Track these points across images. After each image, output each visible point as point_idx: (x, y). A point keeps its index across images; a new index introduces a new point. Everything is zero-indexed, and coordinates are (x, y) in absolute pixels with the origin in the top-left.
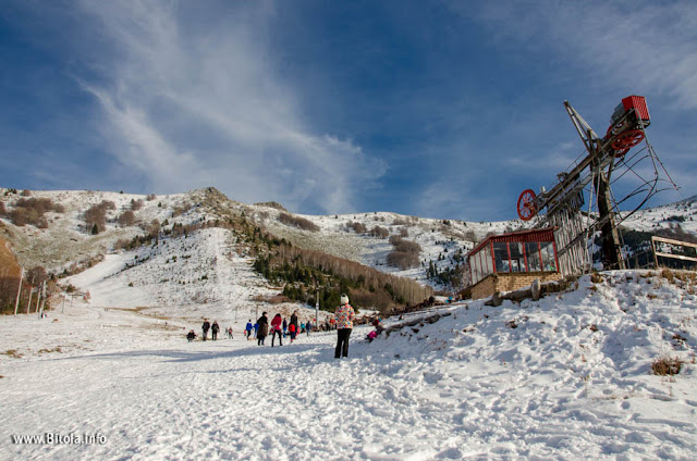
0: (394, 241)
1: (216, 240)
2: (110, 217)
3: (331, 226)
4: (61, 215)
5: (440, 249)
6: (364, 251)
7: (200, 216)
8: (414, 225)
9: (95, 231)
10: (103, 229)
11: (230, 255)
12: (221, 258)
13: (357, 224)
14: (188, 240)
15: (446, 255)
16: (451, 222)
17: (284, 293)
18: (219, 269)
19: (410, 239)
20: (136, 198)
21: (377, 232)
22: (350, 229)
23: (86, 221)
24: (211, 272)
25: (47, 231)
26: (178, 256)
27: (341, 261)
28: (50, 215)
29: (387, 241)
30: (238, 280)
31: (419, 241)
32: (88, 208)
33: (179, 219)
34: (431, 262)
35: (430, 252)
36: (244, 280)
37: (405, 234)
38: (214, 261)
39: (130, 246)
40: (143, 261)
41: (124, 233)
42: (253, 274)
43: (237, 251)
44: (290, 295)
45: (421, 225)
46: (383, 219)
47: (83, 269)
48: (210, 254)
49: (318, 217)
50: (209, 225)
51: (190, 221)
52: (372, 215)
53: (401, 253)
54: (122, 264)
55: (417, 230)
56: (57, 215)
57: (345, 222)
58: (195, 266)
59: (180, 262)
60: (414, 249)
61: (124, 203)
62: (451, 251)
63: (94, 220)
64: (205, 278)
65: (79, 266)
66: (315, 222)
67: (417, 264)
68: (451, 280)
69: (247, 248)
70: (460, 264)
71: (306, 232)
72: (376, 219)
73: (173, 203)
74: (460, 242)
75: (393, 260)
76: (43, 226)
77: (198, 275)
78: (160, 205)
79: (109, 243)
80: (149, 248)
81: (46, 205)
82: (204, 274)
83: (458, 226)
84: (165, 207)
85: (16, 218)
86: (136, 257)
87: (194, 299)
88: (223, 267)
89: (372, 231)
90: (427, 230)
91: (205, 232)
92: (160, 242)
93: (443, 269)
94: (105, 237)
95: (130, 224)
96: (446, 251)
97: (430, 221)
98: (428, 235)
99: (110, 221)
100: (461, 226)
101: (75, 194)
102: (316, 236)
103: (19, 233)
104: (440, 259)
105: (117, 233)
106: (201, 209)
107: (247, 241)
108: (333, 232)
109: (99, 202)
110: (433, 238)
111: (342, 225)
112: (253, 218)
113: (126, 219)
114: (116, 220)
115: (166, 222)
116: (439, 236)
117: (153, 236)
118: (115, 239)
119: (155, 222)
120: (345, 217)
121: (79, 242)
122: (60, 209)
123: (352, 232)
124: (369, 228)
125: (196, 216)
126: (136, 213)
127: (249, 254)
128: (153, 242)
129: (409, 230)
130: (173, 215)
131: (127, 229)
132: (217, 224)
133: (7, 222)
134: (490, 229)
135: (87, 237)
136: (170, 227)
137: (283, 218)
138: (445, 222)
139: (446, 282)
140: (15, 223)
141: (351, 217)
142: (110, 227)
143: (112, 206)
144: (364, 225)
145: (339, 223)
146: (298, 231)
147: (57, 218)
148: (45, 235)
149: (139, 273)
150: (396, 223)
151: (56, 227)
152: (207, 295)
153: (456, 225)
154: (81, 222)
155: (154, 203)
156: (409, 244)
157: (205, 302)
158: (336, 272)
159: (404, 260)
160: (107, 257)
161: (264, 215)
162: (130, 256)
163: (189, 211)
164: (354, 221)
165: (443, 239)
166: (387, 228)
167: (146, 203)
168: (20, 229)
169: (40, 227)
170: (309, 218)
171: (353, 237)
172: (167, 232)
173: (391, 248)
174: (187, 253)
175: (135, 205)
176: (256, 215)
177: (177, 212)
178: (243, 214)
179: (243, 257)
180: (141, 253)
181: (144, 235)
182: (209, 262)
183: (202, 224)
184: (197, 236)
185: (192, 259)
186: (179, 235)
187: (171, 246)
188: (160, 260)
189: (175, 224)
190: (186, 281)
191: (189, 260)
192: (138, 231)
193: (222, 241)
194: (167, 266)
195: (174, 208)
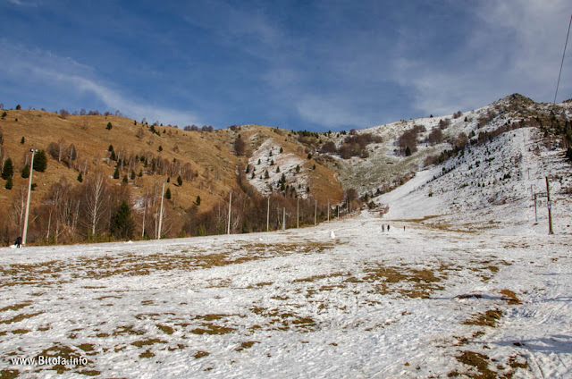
1: (521, 139)
2: (422, 139)
4: (380, 145)
7: (506, 121)
9: (408, 153)
10: (415, 150)
11: (537, 151)
12: (527, 155)
14: (493, 144)
18: (524, 166)
20: (444, 118)
23: (401, 146)
24: (515, 170)
25: (368, 159)
26: (481, 160)
28: (371, 146)
32: (402, 133)
33: (484, 129)
38: (519, 159)
39: (439, 160)
40: (449, 171)
41: (435, 149)
42: (566, 165)
43: (546, 145)
47: (396, 187)
48: (514, 153)
50: (515, 126)
51: (496, 128)
54: (431, 177)
56: (376, 145)
58: (497, 167)
59: (482, 166)
61: (434, 125)
63: (407, 144)
64: (507, 176)
65: (392, 185)
69: (557, 140)
73: (478, 116)
76: (365, 156)
77: (499, 175)
78: (466, 120)
79: (420, 161)
80: (456, 159)
81: (368, 138)
82: (506, 172)
84: (471, 120)
85: (344, 153)
86: (444, 169)
87: (491, 201)
88: (530, 163)
91: (509, 134)
92: (466, 152)
94: (418, 156)
95: (439, 142)
99: (421, 142)
101: (391, 126)
103: (346, 164)
105: (428, 151)
106: (506, 115)
107: (557, 134)
109: (412, 127)
112: (563, 115)
113: (436, 137)
114: (426, 140)
115: (473, 134)
117: (460, 147)
118: (424, 158)
119: (462, 135)
121: (395, 164)
122: (379, 140)
125: (502, 123)
126: (444, 131)
127: (561, 146)
128: (459, 154)
130: (479, 126)
131: (437, 146)
132: (522, 124)
133: (336, 157)
135: (402, 159)
136: (476, 137)
140: (343, 157)
142: (421, 148)
143: (422, 129)
147: (377, 147)
148: (367, 163)
149: (442, 182)
151: (375, 156)
152: (507, 194)
154: (396, 148)
155: (461, 119)
157: (504, 203)
160: (418, 174)
162: (438, 169)
163: (494, 119)
167: (453, 121)
168: (347, 161)
169: (362, 158)
172: (473, 142)
174: (491, 156)
175: (443, 124)
176: (567, 112)
177: (483, 121)
178: (552, 113)
179: (553, 150)
180: (448, 165)
181: (451, 149)
182: (513, 160)
183: (507, 127)
184: (502, 139)
185: (496, 161)
186: (485, 142)
187: (476, 153)
188: (464, 167)
189: (481, 133)
190: (486, 183)
191: (492, 162)
192: (446, 146)
193: (527, 138)
194: (469, 172)
195: (480, 119)
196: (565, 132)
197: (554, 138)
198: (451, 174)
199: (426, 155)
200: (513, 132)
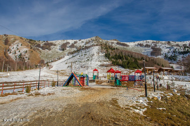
0: (153, 48)
1: (95, 50)
2: (68, 46)
3: (133, 45)
4: (55, 46)
5: (168, 49)
6: (143, 51)
8: (159, 43)
9: (63, 50)
10: (66, 49)
11: (98, 53)
12: (96, 54)
13: (141, 44)
14: (88, 50)
15: (170, 51)
16: (171, 42)
17: (112, 63)
18: (93, 57)
19: (158, 47)
20: (76, 41)
21: (147, 46)
22: (138, 45)
23: (61, 48)
24: (91, 58)
25: (51, 51)
26: (83, 54)
27: (135, 53)
28: (52, 47)
29: (150, 48)
30: (99, 60)
31: (161, 47)
32: (63, 44)
33: (87, 45)
34: (165, 54)
35: (165, 50)
36: (101, 60)
37: (156, 46)
39: (72, 53)
41: (72, 50)
42: (104, 58)
43: (101, 52)
44: (114, 64)
45: (161, 43)
46: (148, 42)
47: (58, 60)
48: (92, 53)
49: (129, 43)
50: (95, 45)
51: (90, 45)
52: (145, 41)
53: (155, 51)
54: (69, 58)
55: (160, 44)
56: (54, 46)
57: (137, 44)
58: (87, 57)
59: (83, 56)
60: (160, 50)
61: (73, 42)
62: (172, 50)
63: (63, 47)
64: (88, 60)
65: (57, 59)
66: (128, 44)
67: (161, 54)
68: (173, 59)
69: (105, 51)
70: (176, 54)
71: (125, 47)
72: (146, 42)
73: (86, 41)
74: (175, 47)
75: (152, 54)
76: (50, 50)
77: (87, 59)
78: (82, 42)
79: (67, 53)
80: (77, 54)
81: (52, 44)
82: (88, 58)
83: (173, 43)
84: (84, 42)
85: (43, 48)
87: (81, 67)
88: (96, 57)
89: (145, 46)
90: (163, 44)
91: (92, 47)
92: (80, 51)
93: (170, 56)
94: (66, 51)
95: (73, 47)
96: (170, 50)
97: (163, 42)
98: (164, 46)
99: (68, 47)
100: (174, 43)
101: (60, 41)
102: (128, 48)
103: (43, 52)
104: (168, 53)
105: (69, 50)
106: (93, 42)
107: (105, 49)
108: (133, 47)
109: (66, 42)
110: (165, 46)
111: (136, 45)
112: (109, 44)
113: (72, 46)
114: (69, 47)
115: (83, 46)
116: (167, 46)
117: (79, 50)
118: (68, 52)
119: (80, 46)
120: (137, 42)
121: (59, 53)
122: (55, 45)
123: (139, 46)
124: (144, 45)
125: (92, 44)
126: (75, 45)
128: (78, 52)
129: (157, 45)
130: (85, 44)
131: (72, 49)
132: (97, 45)
133: (40, 49)
134: (184, 43)
135: (61, 52)
136: (84, 47)
137: (118, 43)
138: (168, 42)
139: (171, 60)
141: (139, 42)
142: (68, 49)
143: (69, 43)
144: (143, 44)
145: (135, 44)
146: (123, 47)
147: (54, 47)
148: (50, 52)
150: (153, 43)
151: (53, 50)
152: (86, 65)
153: (172, 42)
154: (60, 48)
155: (81, 41)
156: (158, 48)
157: (85, 67)
158: (133, 57)
159: (156, 53)
160: (65, 57)
161: (113, 43)
162: (71, 56)
163: (90, 43)
164: (140, 43)
165: (169, 46)
166: (150, 44)
167: (78, 42)
168: (44, 51)
169: (49, 50)
170: (126, 43)
171: (140, 48)
172: (83, 49)
173: (152, 50)
174: (86, 53)
175: (75, 43)
176: (110, 43)
177: (87, 43)
178: (106, 43)
179: (103, 53)
180: (74, 55)
181: (76, 50)
182: (92, 55)
183: (93, 46)
184: (90, 49)
185: (87, 55)
186: (86, 49)
187: (82, 52)
188: (78, 56)
189: (85, 46)
190: (82, 61)
191: (86, 55)
192: (75, 49)
193: (97, 49)
194: (79, 58)
195: (86, 42)
196: (107, 49)
197: (104, 50)
198: (74, 58)
199: (69, 51)
200: (94, 47)
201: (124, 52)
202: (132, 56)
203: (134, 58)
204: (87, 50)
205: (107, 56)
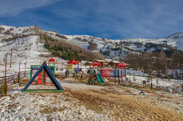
0: (89, 43)
1: (34, 39)
2: (3, 32)
3: (71, 38)
5: (103, 45)
6: (81, 45)
7: (31, 33)
8: (95, 39)
11: (37, 43)
12: (34, 44)
13: (78, 38)
15: (105, 47)
16: (105, 39)
17: (53, 54)
18: (32, 47)
19: (94, 42)
20: (12, 27)
21: (85, 40)
22: (77, 39)
24: (29, 47)
26: (20, 43)
29: (87, 43)
30: (37, 50)
31: (97, 43)
33: (24, 34)
34: (100, 49)
35: (100, 46)
36: (40, 50)
37: (92, 41)
38: (31, 44)
39: (7, 40)
40: (9, 44)
41: (7, 37)
42: (44, 48)
43: (40, 42)
45: (97, 39)
46: (86, 37)
48: (31, 42)
49: (68, 36)
50: (33, 35)
51: (28, 34)
52: (83, 36)
53: (92, 46)
54: (3, 45)
55: (96, 40)
57: (75, 37)
58: (24, 46)
59: (20, 44)
60: (96, 45)
61: (8, 29)
62: (106, 46)
64: (26, 49)
66: (66, 37)
67: (96, 49)
68: (107, 54)
69: (44, 41)
70: (109, 50)
71: (64, 39)
72: (84, 37)
73: (23, 29)
74: (109, 44)
75: (89, 48)
77: (24, 48)
78: (19, 30)
80: (13, 41)
82: (26, 47)
83: (107, 40)
84: (21, 30)
86: (8, 44)
87: (18, 56)
88: (34, 46)
89: (83, 40)
90: (99, 40)
92: (17, 39)
93: (104, 51)
95: (9, 34)
96: (105, 46)
97: (99, 38)
98: (99, 41)
99: (2, 33)
100: (108, 40)
102: (66, 41)
104: (103, 48)
105: (4, 37)
106: (32, 31)
107: (44, 39)
108: (72, 40)
110: (101, 42)
111: (74, 38)
112: (48, 35)
113: (8, 33)
114: (4, 33)
115: (21, 34)
116: (102, 42)
117: (15, 38)
118: (2, 39)
119: (17, 34)
120: (75, 36)
123: (77, 40)
124: (82, 39)
125: (30, 33)
126: (11, 32)
127: (44, 43)
128: (15, 39)
129: (94, 40)
130: (23, 32)
131: (8, 36)
132: (36, 35)
134: (116, 41)
136: (21, 36)
137: (57, 35)
138: (103, 39)
139: (105, 55)
141: (77, 36)
142: (2, 35)
143: (4, 29)
144: (81, 38)
145: (73, 37)
146: (62, 39)
149: (5, 48)
150: (90, 38)
152: (24, 54)
153: (106, 40)
155: (18, 29)
156: (94, 44)
157: (22, 57)
159: (92, 48)
161: (52, 34)
162: (6, 43)
163: (28, 31)
164: (78, 37)
165: (104, 43)
166: (87, 39)
167: (15, 29)
170: (65, 36)
171: (78, 42)
172: (20, 37)
173: (88, 44)
174: (24, 42)
175: (11, 29)
176: (49, 34)
177: (24, 31)
178: (45, 33)
179: (42, 43)
180: (10, 42)
181: (12, 38)
182: (30, 44)
183: (31, 35)
184: (28, 38)
185: (25, 44)
186: (23, 37)
187: (19, 40)
188: (14, 44)
189: (23, 35)
190: (19, 50)
191: (23, 44)
192: (11, 37)
193: (36, 39)
194: (15, 46)
196: (46, 39)
197: (43, 40)
198: (9, 45)
199: (3, 38)
200: (32, 36)
201: (63, 44)
202: (71, 49)
203: (73, 50)
204: (25, 39)
205: (46, 46)
